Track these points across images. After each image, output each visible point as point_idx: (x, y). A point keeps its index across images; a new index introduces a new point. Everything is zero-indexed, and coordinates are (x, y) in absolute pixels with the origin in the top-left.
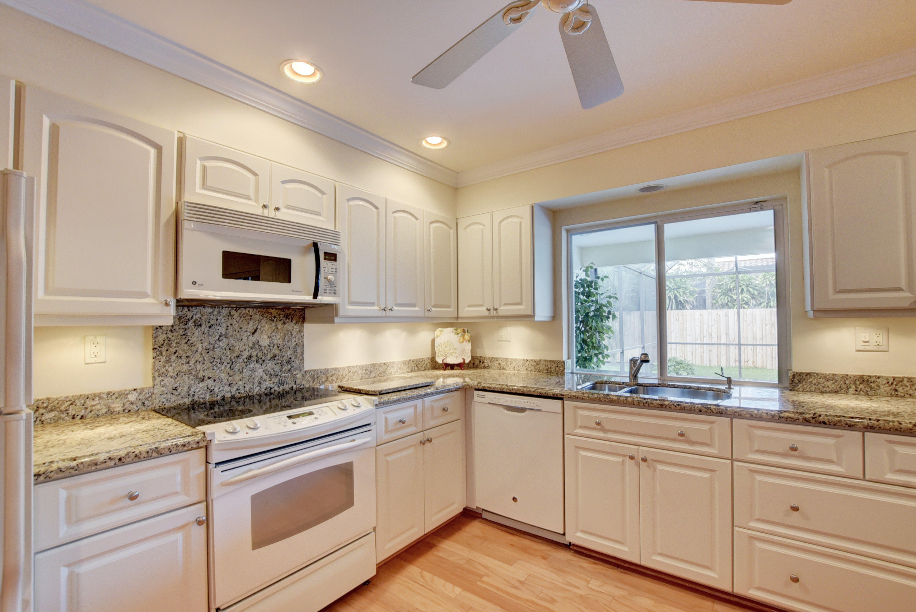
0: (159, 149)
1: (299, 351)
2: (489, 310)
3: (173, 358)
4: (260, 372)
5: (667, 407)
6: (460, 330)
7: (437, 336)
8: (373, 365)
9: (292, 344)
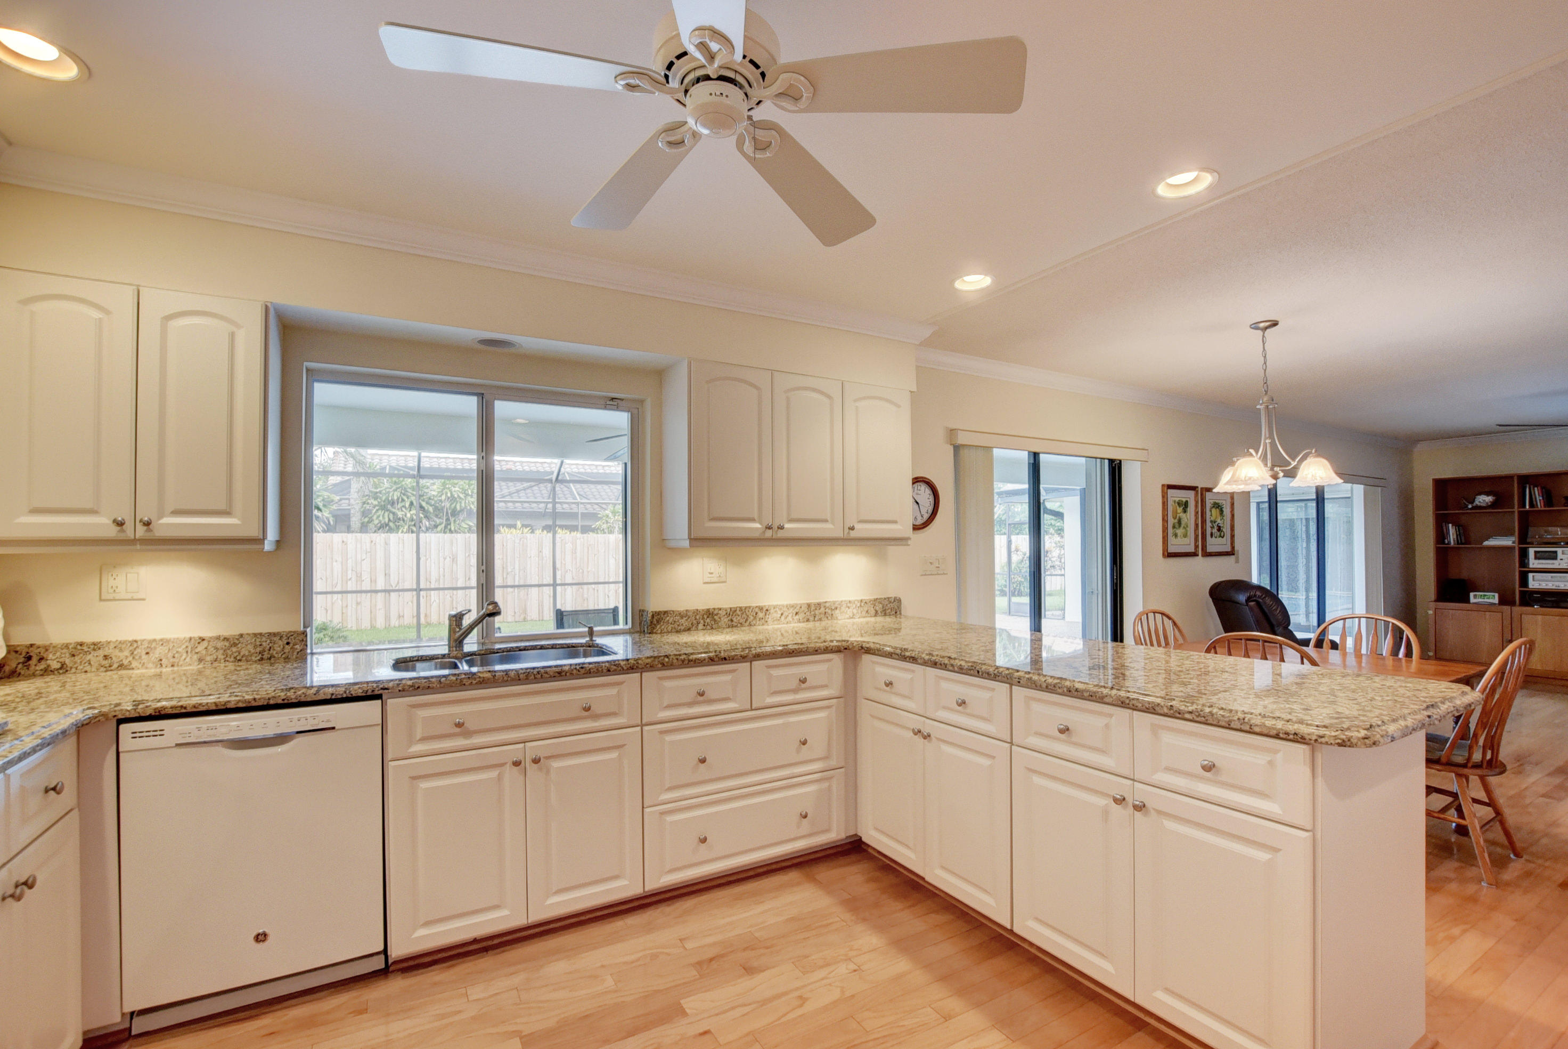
2: (120, 524)
5: (568, 674)
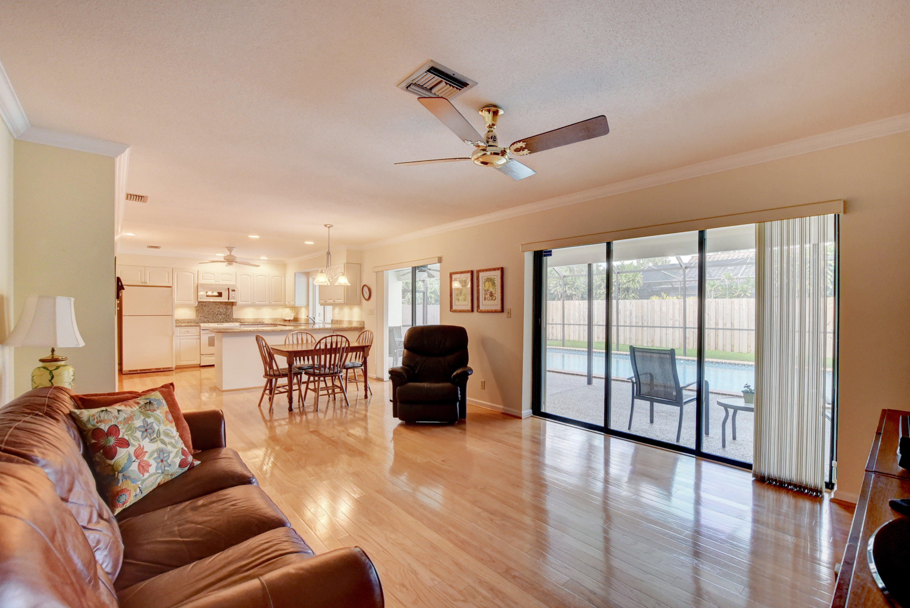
0: (194, 274)
1: (232, 313)
3: (199, 312)
4: (220, 317)
6: (291, 309)
8: (258, 319)
9: (229, 311)
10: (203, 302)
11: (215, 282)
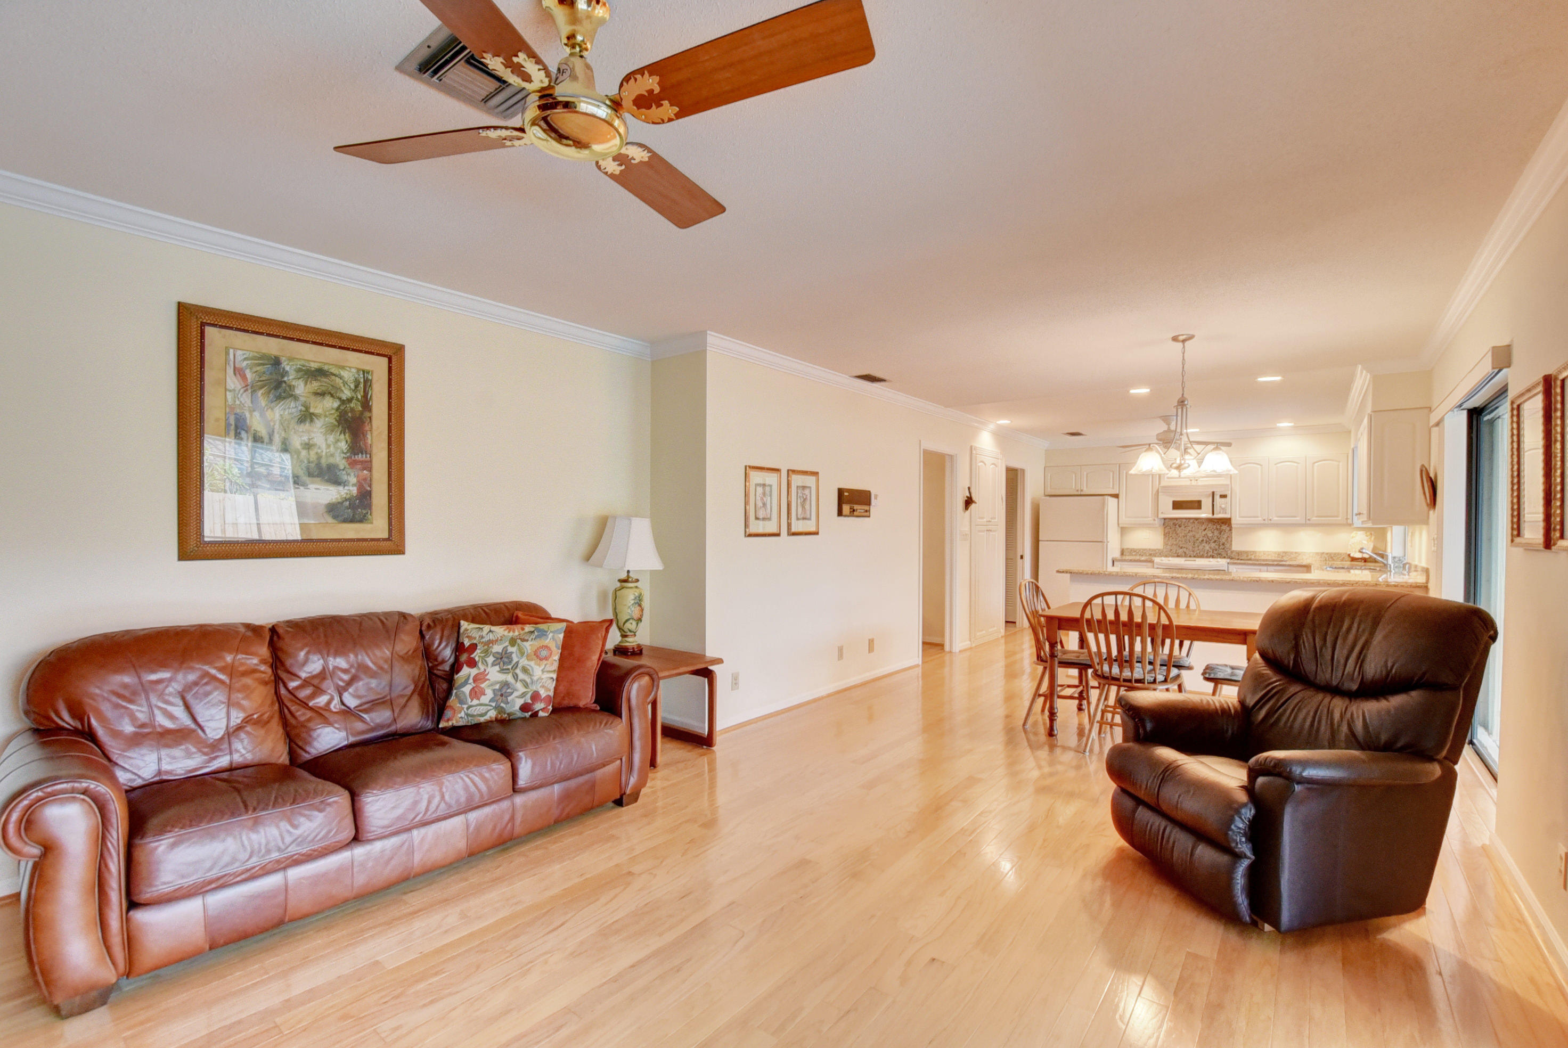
1: (1229, 539)
3: (1171, 539)
4: (1207, 548)
6: (1368, 534)
7: (1353, 537)
8: (1285, 553)
9: (1225, 536)
10: (1177, 519)
11: (1190, 482)
